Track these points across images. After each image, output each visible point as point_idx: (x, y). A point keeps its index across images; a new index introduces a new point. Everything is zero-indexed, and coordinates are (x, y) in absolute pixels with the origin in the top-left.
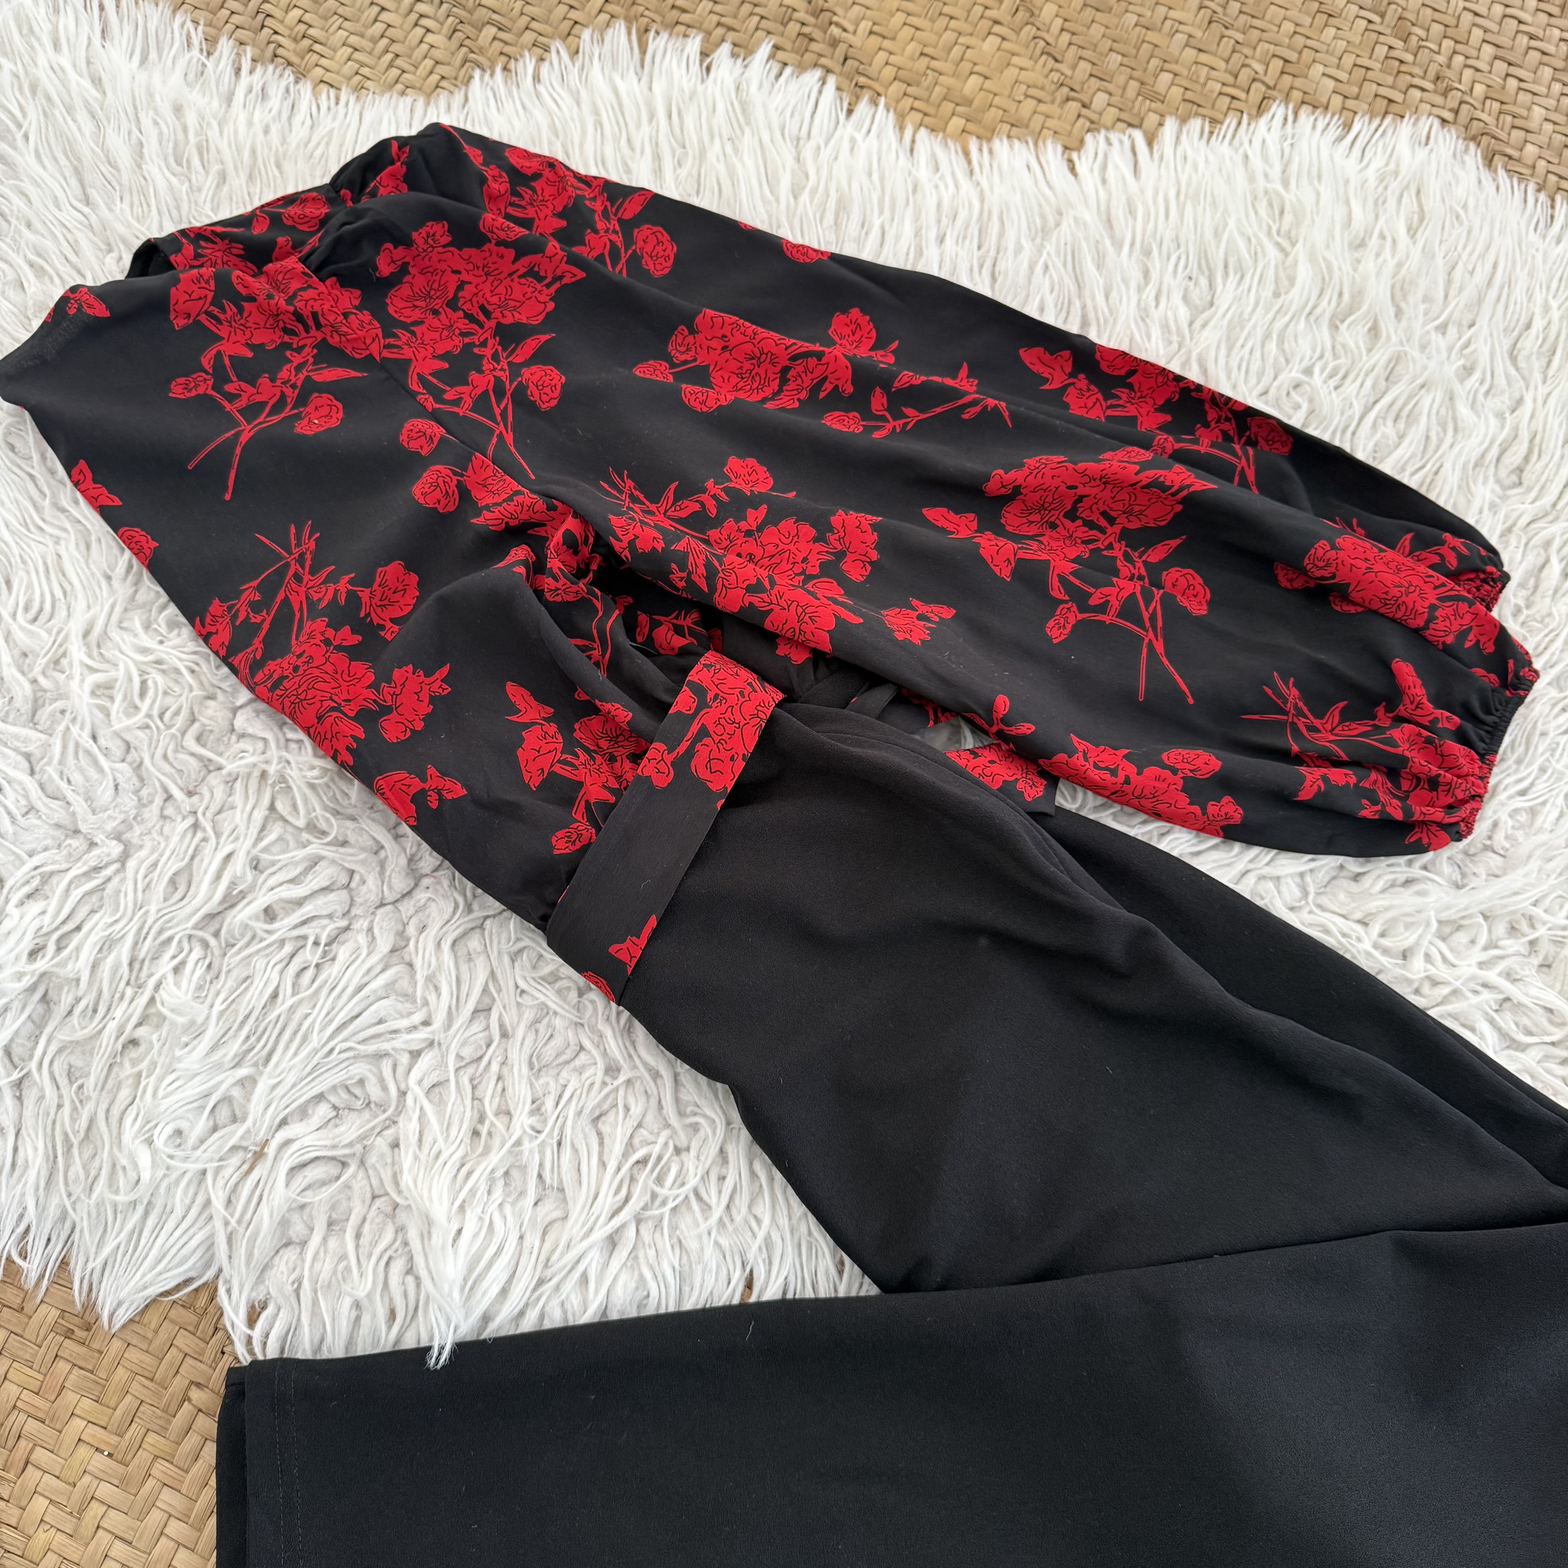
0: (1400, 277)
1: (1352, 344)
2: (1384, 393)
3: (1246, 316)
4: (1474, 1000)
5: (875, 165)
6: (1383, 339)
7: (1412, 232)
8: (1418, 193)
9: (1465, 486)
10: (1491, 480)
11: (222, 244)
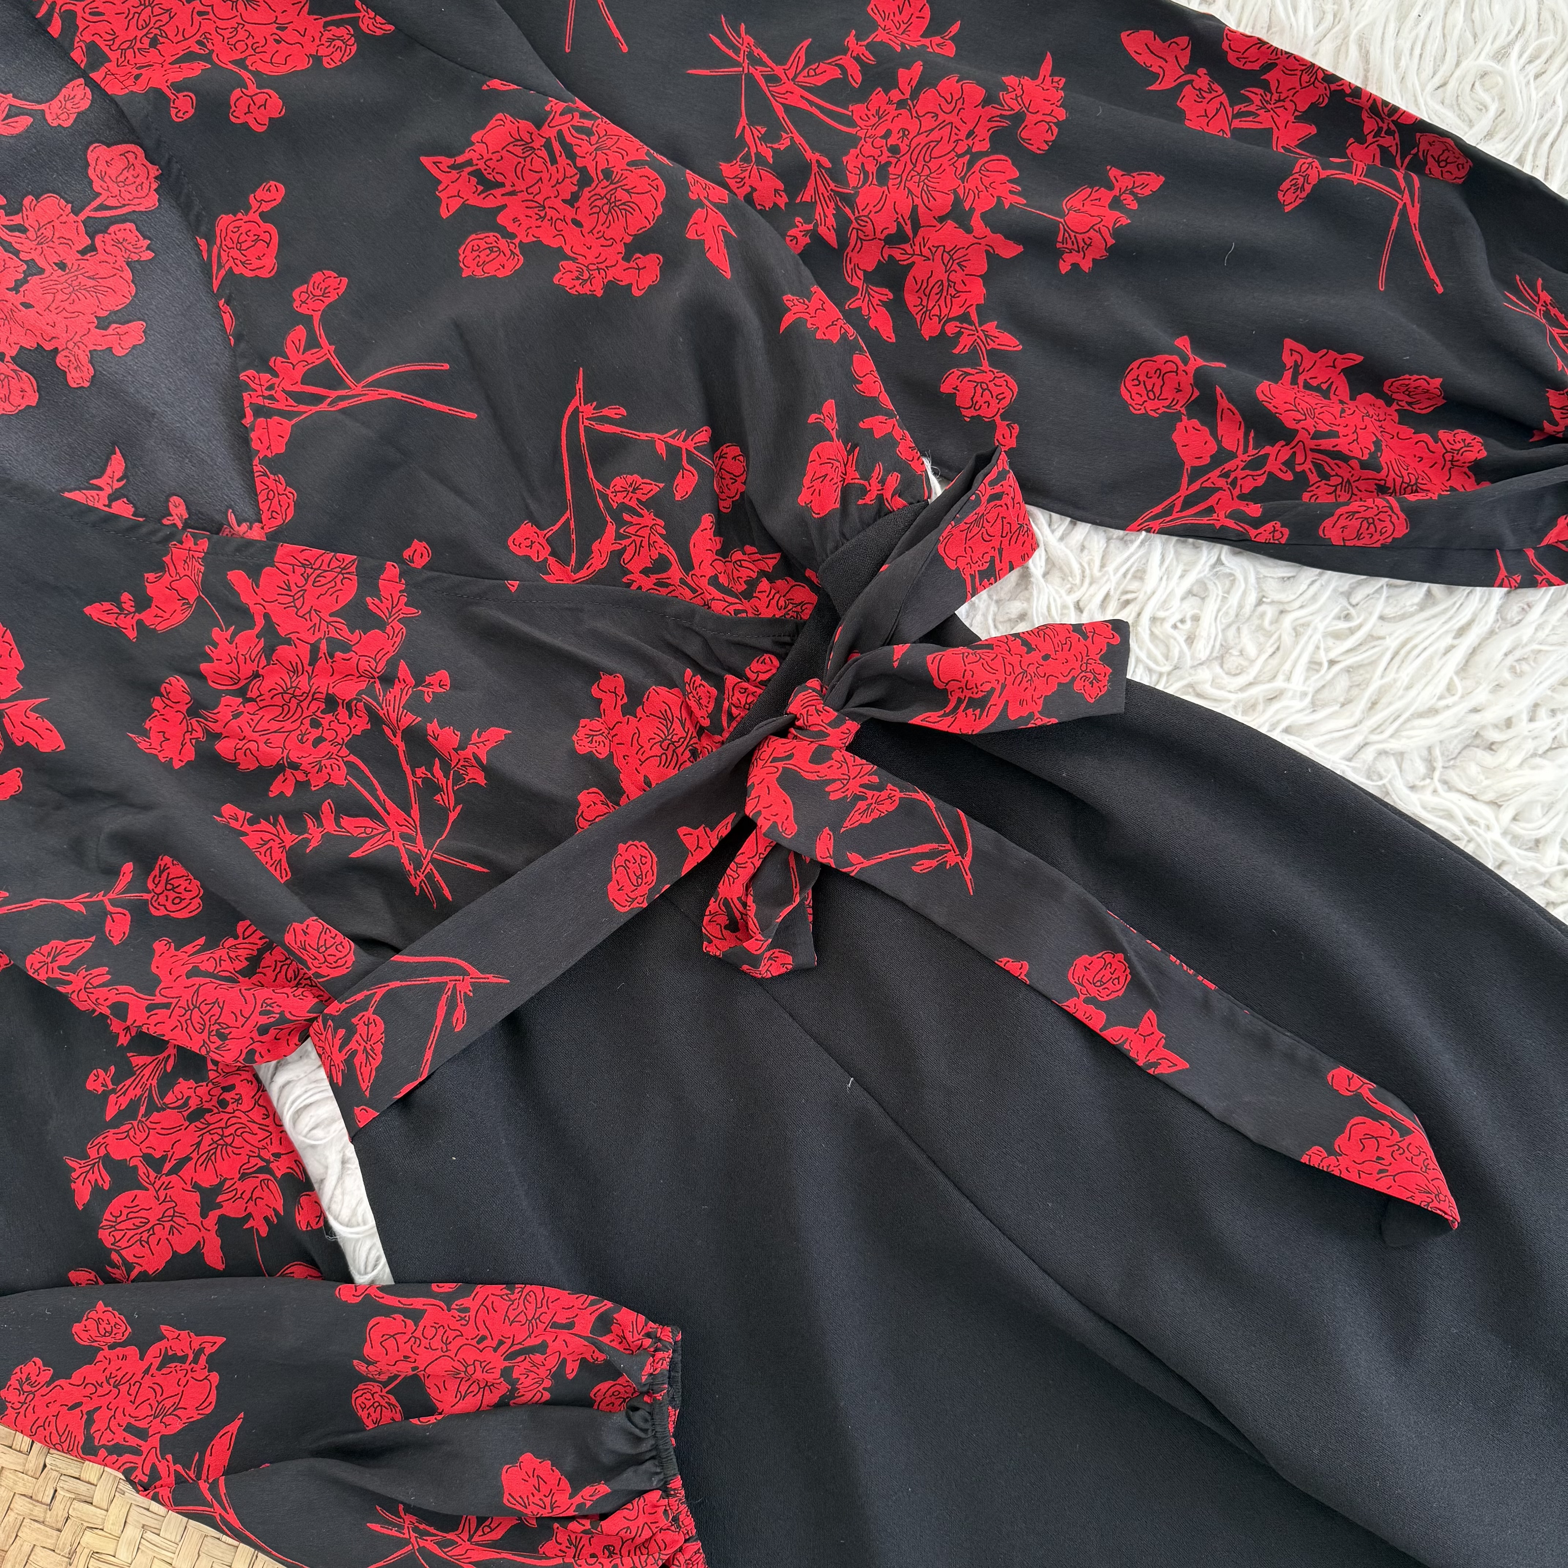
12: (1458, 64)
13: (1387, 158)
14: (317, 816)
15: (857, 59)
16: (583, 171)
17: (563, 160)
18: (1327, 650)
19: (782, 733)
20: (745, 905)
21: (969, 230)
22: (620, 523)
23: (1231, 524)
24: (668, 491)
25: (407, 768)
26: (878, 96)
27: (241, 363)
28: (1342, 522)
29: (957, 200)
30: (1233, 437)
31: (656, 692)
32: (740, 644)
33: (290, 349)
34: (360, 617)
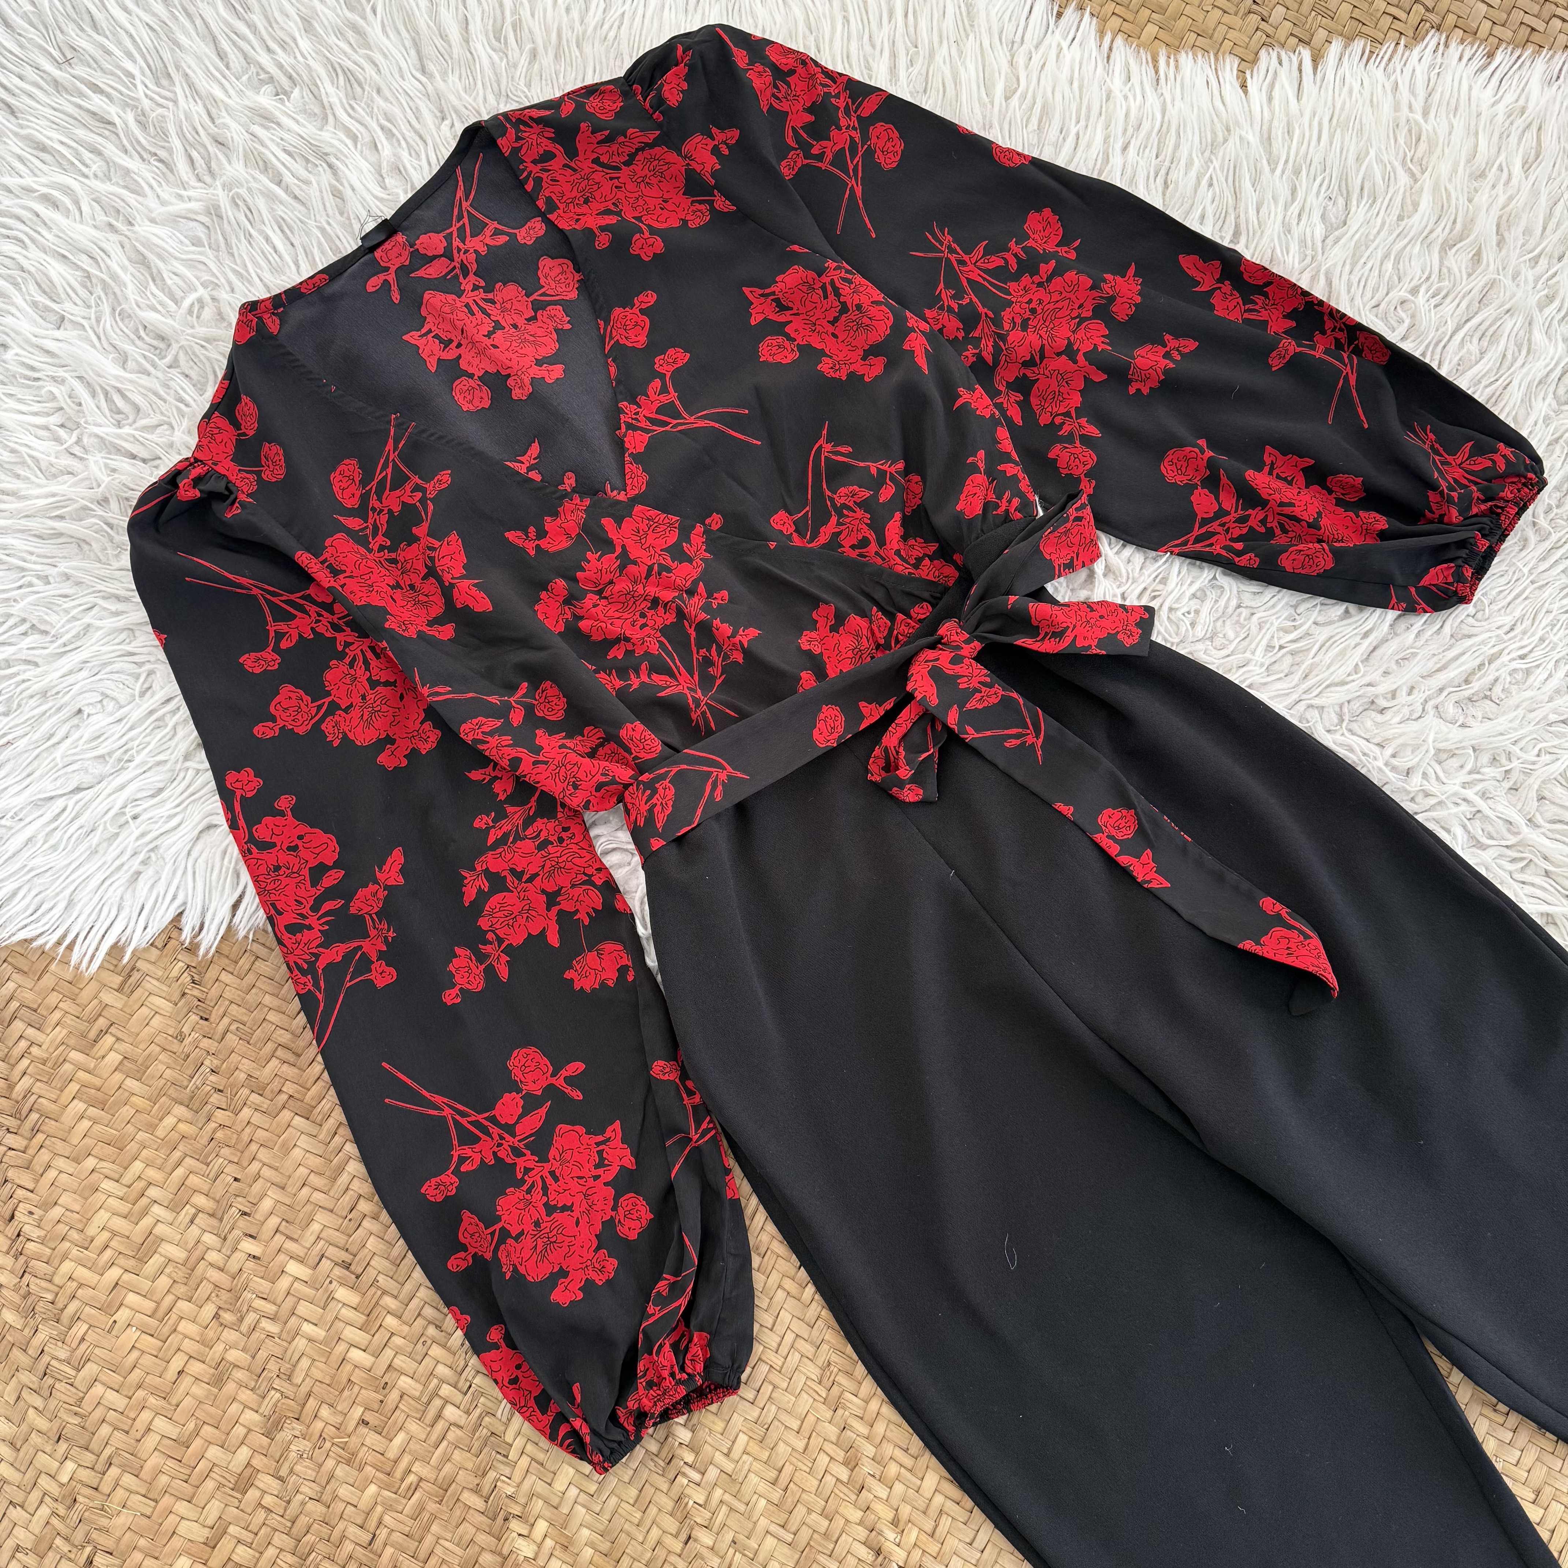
0: (1508, 209)
1: (1456, 269)
2: (1476, 313)
3: (1372, 237)
4: (1454, 810)
5: (1076, 75)
6: (1483, 266)
7: (1527, 166)
8: (1540, 129)
9: (1527, 402)
10: (1551, 395)
11: (537, 128)
12: (1387, 294)
13: (1339, 346)
14: (637, 671)
15: (1016, 255)
16: (844, 304)
17: (832, 297)
18: (1279, 639)
19: (933, 646)
20: (898, 753)
21: (1075, 362)
22: (840, 515)
23: (1224, 553)
24: (875, 496)
25: (694, 649)
26: (1026, 279)
27: (620, 397)
28: (1293, 556)
29: (1070, 344)
30: (1228, 502)
31: (855, 620)
32: (909, 594)
33: (650, 392)
34: (678, 553)
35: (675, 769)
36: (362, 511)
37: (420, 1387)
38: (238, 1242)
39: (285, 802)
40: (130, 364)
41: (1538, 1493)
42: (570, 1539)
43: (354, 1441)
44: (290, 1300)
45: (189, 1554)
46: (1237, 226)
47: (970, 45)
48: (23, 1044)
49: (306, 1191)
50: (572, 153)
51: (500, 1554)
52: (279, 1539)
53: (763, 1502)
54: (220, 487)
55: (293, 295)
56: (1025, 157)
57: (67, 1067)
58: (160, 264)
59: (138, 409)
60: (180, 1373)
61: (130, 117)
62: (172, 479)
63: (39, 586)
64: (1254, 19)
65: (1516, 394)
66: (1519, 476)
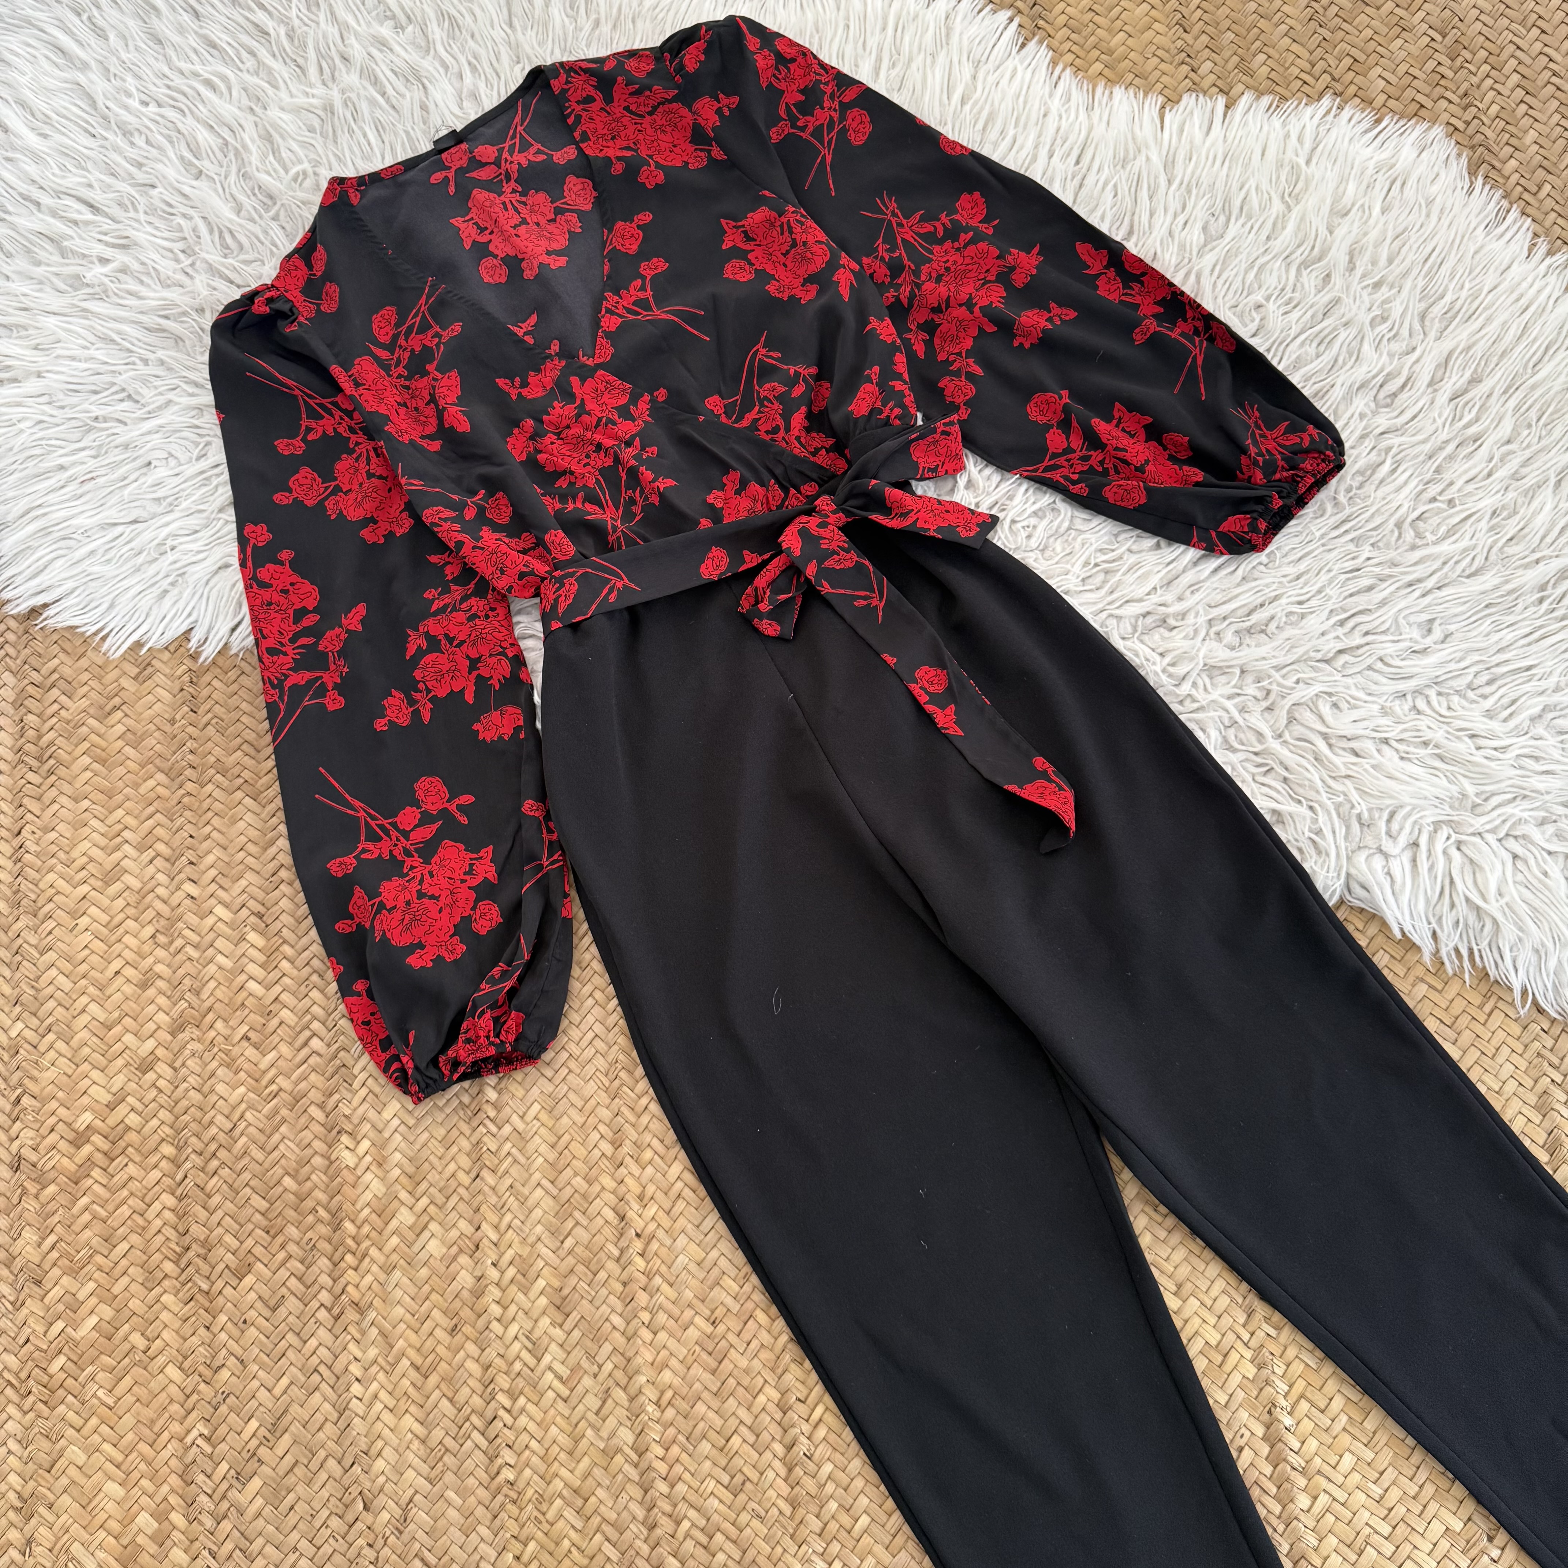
1: (1306, 286)
2: (1319, 322)
3: (1241, 249)
4: (1212, 715)
5: (1024, 92)
6: (1331, 286)
10: (1370, 398)
11: (584, 77)
12: (1246, 297)
13: (1194, 331)
14: (574, 500)
15: (944, 225)
16: (794, 240)
17: (786, 234)
18: (1096, 557)
19: (808, 513)
20: (764, 592)
21: (972, 313)
22: (762, 405)
24: (789, 392)
25: (623, 489)
26: (948, 244)
27: (607, 289)
28: (1115, 489)
29: (971, 298)
30: (1076, 442)
31: (754, 486)
32: (802, 473)
33: (632, 288)
34: (625, 413)
35: (581, 571)
36: (391, 347)
37: (296, 1019)
38: (182, 883)
39: (286, 555)
40: (243, 213)
41: (1179, 1286)
42: (385, 1158)
43: (236, 1051)
44: (212, 935)
45: (93, 1111)
46: (1132, 226)
47: (941, 58)
48: (56, 707)
49: (242, 854)
50: (609, 99)
51: (328, 1158)
52: (163, 1114)
53: (540, 1160)
54: (286, 308)
55: (375, 178)
56: (966, 149)
57: (84, 729)
58: (280, 141)
59: (241, 247)
60: (117, 973)
61: (282, 31)
62: (250, 298)
63: (140, 366)
64: (1185, 68)
65: (1337, 393)
66: (1320, 452)
